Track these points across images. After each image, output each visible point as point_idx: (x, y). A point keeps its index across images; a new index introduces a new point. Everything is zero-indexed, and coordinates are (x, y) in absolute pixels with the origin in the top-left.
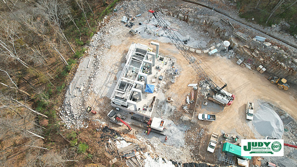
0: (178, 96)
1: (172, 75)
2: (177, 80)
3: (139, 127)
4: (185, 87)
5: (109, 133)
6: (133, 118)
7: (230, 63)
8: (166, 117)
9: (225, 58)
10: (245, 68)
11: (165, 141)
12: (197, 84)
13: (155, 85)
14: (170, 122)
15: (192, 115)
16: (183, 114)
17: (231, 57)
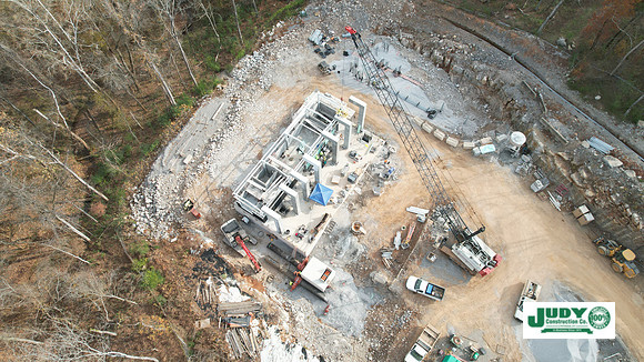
0: (379, 227)
1: (379, 178)
2: (387, 190)
3: (278, 269)
4: (401, 211)
5: (212, 265)
6: (272, 248)
7: (515, 182)
8: (342, 264)
9: (508, 169)
10: (546, 203)
11: (323, 315)
12: (427, 211)
13: (336, 189)
14: (347, 276)
15: (396, 273)
16: (379, 268)
17: (522, 170)
